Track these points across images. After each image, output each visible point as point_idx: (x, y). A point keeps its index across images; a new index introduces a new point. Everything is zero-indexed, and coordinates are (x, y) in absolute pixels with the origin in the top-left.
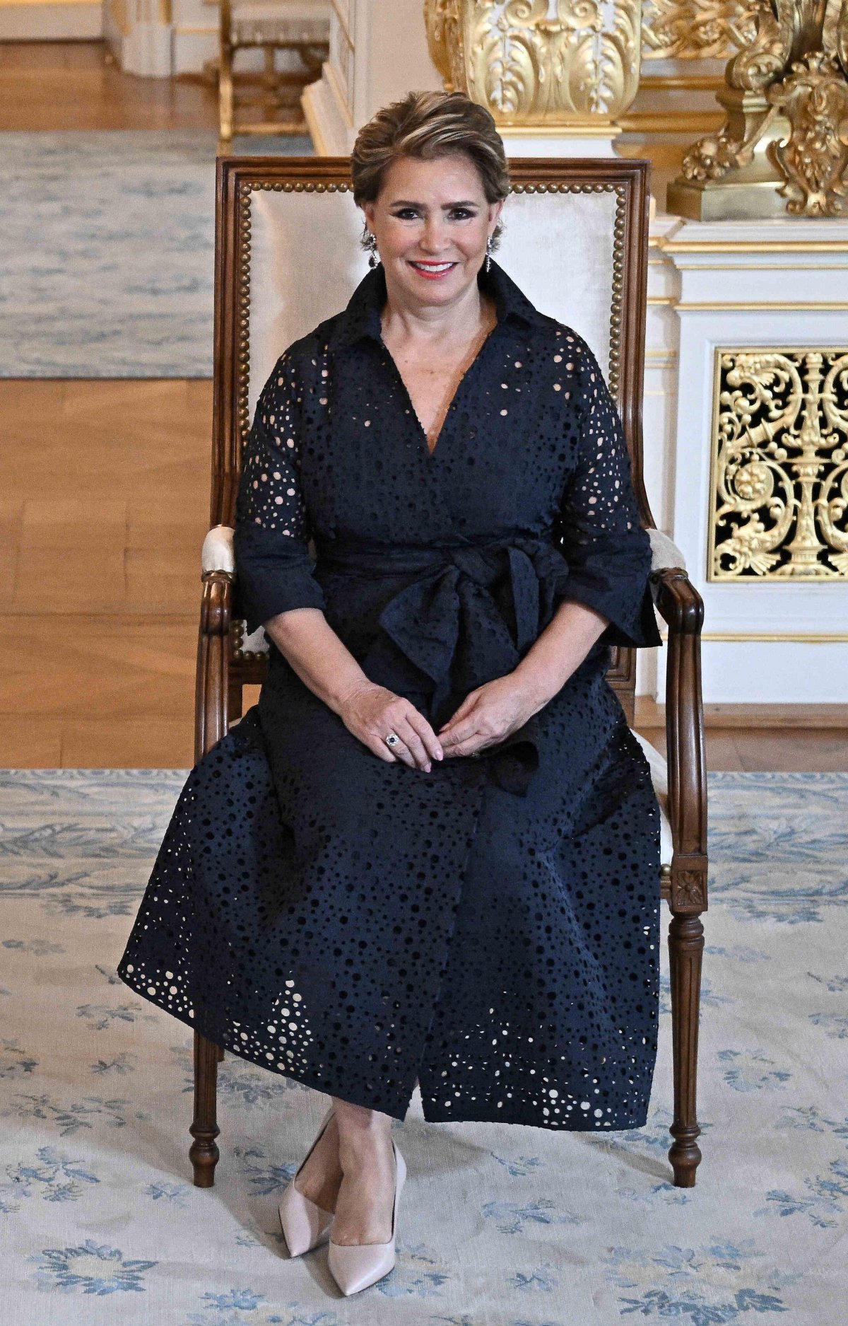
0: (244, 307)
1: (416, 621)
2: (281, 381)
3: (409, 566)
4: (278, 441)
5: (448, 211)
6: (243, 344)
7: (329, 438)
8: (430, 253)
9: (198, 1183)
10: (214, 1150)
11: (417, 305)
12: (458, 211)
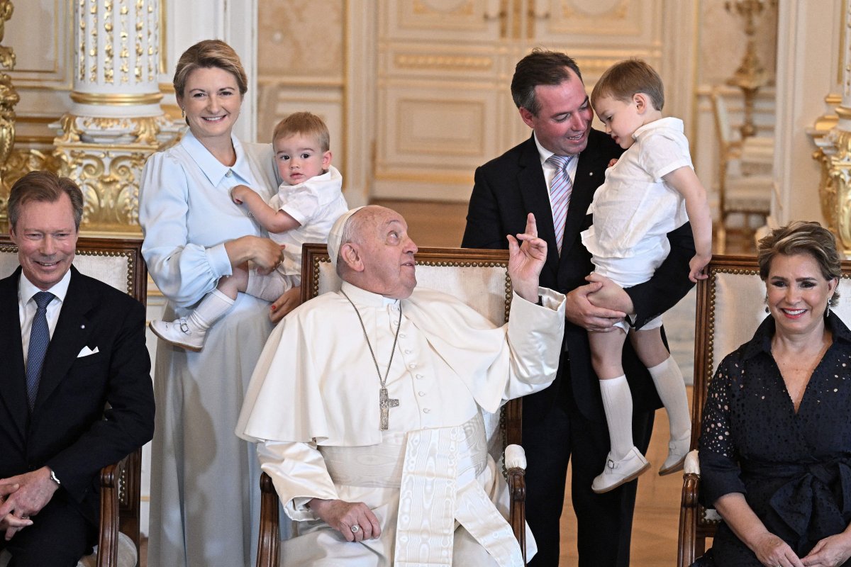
0: (711, 334)
1: (790, 503)
2: (720, 376)
3: (785, 474)
4: (720, 406)
5: (800, 283)
6: (710, 354)
7: (743, 405)
8: (789, 304)
11: (790, 334)
12: (806, 283)
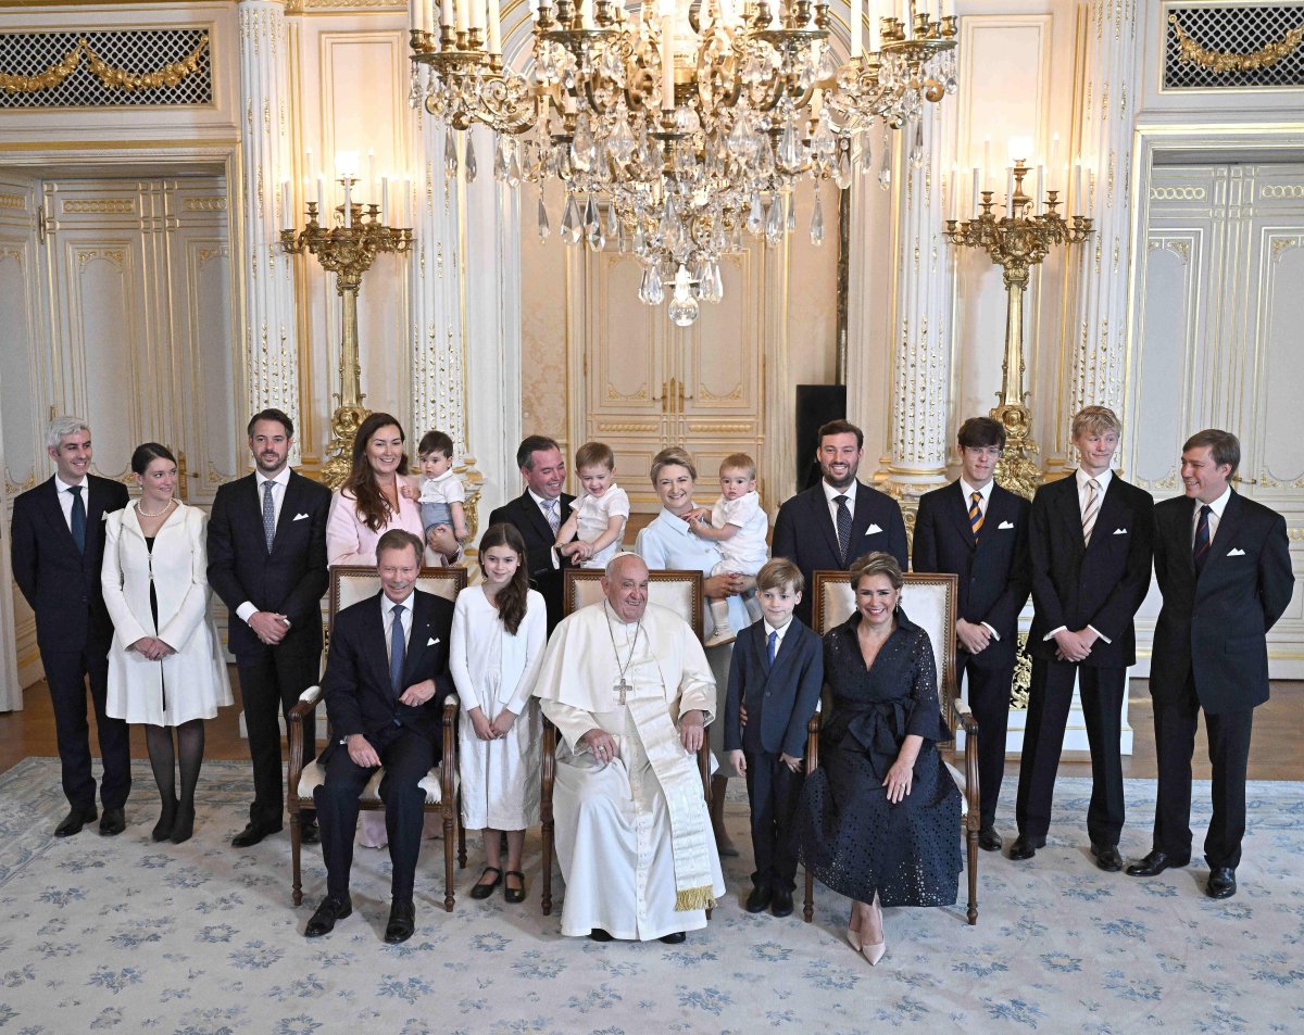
1: (861, 727)
3: (860, 709)
5: (879, 592)
8: (874, 606)
9: (806, 921)
10: (812, 910)
11: (872, 624)
12: (883, 593)
